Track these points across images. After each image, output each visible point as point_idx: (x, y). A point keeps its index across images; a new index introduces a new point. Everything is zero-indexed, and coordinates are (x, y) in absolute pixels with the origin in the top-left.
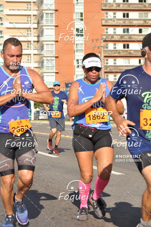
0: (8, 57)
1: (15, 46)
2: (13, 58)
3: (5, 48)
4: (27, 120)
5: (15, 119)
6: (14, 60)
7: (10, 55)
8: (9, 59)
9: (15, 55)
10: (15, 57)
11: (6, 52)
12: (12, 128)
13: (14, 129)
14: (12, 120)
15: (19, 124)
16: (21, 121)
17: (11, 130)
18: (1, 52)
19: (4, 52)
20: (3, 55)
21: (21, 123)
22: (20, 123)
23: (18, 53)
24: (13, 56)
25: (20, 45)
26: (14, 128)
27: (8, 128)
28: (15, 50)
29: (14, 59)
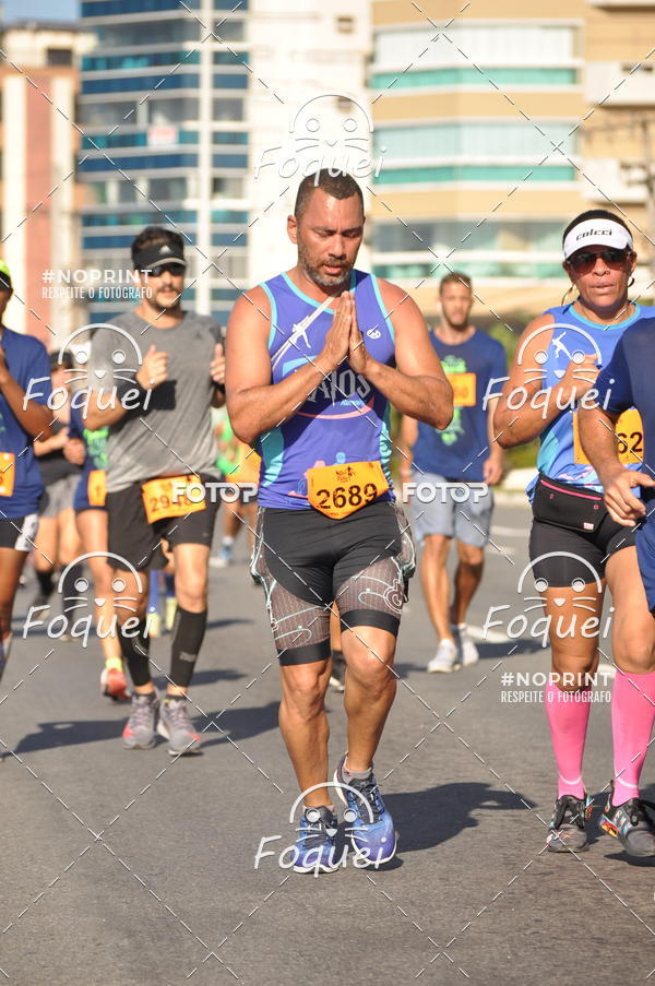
0: (314, 238)
1: (337, 198)
2: (331, 239)
3: (302, 204)
4: (371, 466)
5: (330, 461)
6: (333, 248)
7: (319, 228)
8: (315, 245)
9: (339, 230)
10: (337, 237)
11: (307, 221)
12: (319, 494)
13: (324, 495)
14: (320, 464)
15: (345, 480)
16: (349, 469)
17: (315, 500)
18: (289, 219)
19: (297, 219)
20: (294, 231)
21: (350, 474)
22: (347, 475)
23: (347, 225)
24: (331, 233)
25: (356, 194)
26: (325, 491)
27: (305, 492)
28: (337, 214)
29: (334, 242)
